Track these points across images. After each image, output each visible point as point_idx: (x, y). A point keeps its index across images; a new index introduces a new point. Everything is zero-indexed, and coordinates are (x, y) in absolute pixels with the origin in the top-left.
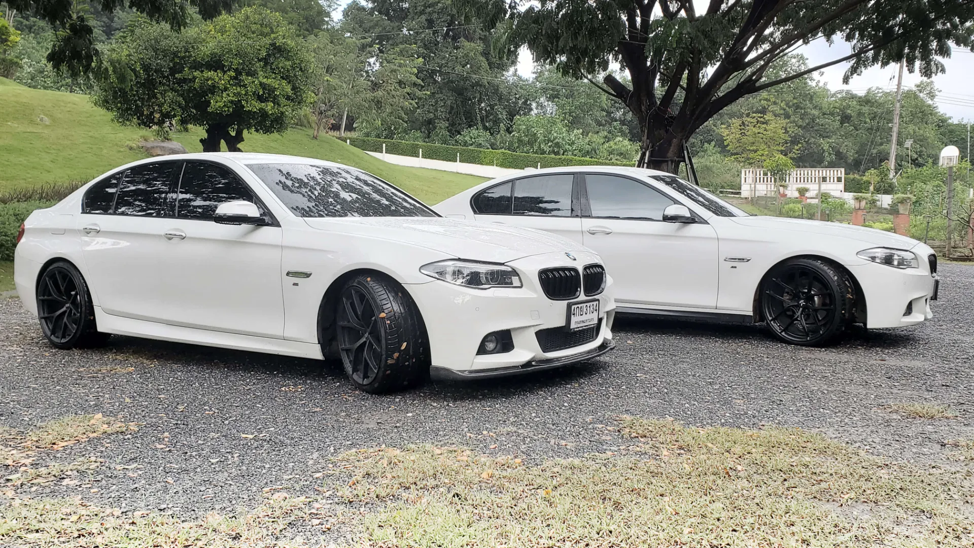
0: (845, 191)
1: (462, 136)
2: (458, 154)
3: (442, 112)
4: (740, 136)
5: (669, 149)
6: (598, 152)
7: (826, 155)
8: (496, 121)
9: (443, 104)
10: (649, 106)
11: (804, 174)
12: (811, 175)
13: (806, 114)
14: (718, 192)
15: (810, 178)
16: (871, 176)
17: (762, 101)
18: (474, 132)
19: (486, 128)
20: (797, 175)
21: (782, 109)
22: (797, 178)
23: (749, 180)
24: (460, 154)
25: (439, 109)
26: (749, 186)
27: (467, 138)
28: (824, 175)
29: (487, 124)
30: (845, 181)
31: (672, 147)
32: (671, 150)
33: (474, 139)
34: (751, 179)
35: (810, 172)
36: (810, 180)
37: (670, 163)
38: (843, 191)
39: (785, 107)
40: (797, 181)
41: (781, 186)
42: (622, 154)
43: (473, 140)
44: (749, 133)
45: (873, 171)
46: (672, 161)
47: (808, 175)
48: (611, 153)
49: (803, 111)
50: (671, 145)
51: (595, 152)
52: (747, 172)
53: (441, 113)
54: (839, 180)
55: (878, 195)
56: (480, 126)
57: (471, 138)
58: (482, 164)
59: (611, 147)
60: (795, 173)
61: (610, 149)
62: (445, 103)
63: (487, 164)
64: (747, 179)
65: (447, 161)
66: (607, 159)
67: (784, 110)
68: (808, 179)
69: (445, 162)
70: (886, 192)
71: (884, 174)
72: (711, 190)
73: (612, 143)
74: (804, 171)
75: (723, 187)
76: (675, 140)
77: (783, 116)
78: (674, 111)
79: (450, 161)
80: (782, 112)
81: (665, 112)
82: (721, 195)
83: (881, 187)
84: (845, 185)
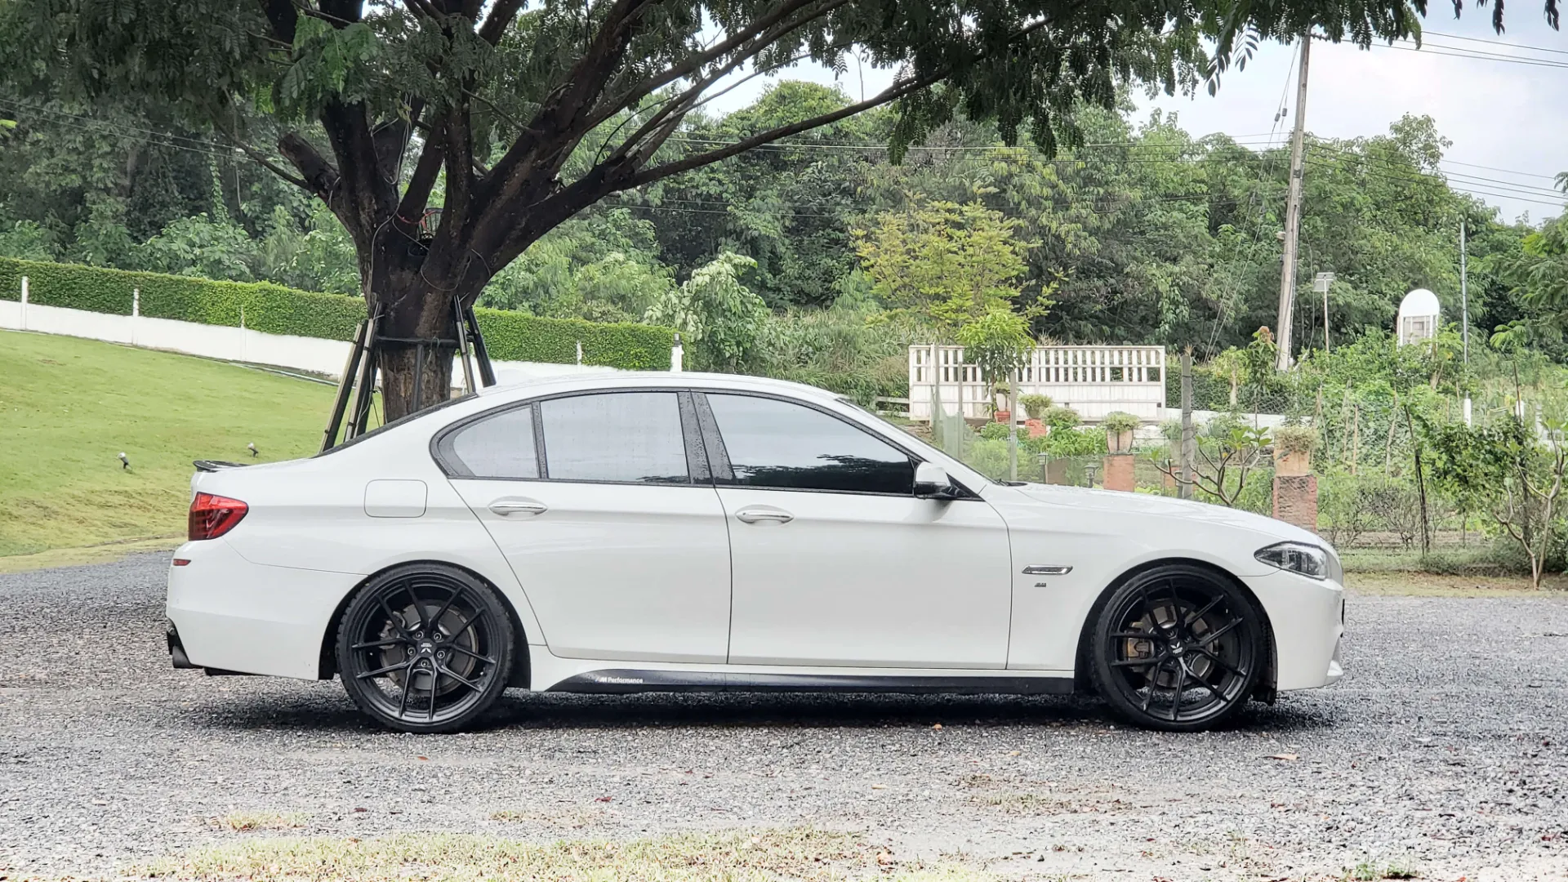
0: (1167, 406)
1: (164, 239)
2: (136, 295)
3: (106, 171)
4: (906, 257)
5: (418, 318)
6: (553, 291)
7: (1166, 307)
8: (270, 198)
9: (108, 149)
10: (376, 212)
11: (1066, 362)
12: (1084, 362)
13: (1108, 198)
14: (873, 406)
15: (1080, 371)
16: (1228, 364)
17: (996, 163)
18: (199, 228)
19: (240, 218)
20: (1048, 362)
21: (1045, 182)
22: (1048, 370)
23: (929, 376)
24: (141, 292)
25: (96, 162)
26: (929, 388)
27: (179, 246)
28: (1116, 364)
29: (244, 207)
30: (1167, 378)
31: (425, 313)
32: (423, 319)
33: (201, 247)
34: (932, 371)
35: (1079, 354)
36: (1080, 377)
37: (420, 348)
38: (1163, 405)
39: (1054, 178)
40: (1048, 379)
41: (998, 391)
42: (623, 298)
43: (197, 251)
44: (925, 251)
45: (1233, 352)
46: (427, 346)
47: (1075, 362)
48: (592, 294)
49: (1102, 191)
50: (422, 309)
51: (547, 292)
52: (923, 354)
53: (101, 175)
54: (1154, 375)
55: (1246, 415)
56: (221, 210)
57: (192, 245)
58: (205, 322)
59: (591, 279)
60: (1042, 355)
61: (588, 285)
62: (113, 146)
63: (221, 322)
64: (923, 370)
65: (103, 311)
66: (577, 310)
67: (1054, 186)
68: (1075, 374)
69: (96, 314)
70: (1270, 407)
71: (1258, 365)
72: (854, 398)
73: (592, 269)
74: (1066, 353)
75: (884, 392)
76: (430, 298)
77: (1049, 204)
78: (430, 225)
79: (112, 311)
80: (1047, 191)
81: (413, 228)
82: (881, 412)
83: (1252, 394)
84: (1168, 389)
